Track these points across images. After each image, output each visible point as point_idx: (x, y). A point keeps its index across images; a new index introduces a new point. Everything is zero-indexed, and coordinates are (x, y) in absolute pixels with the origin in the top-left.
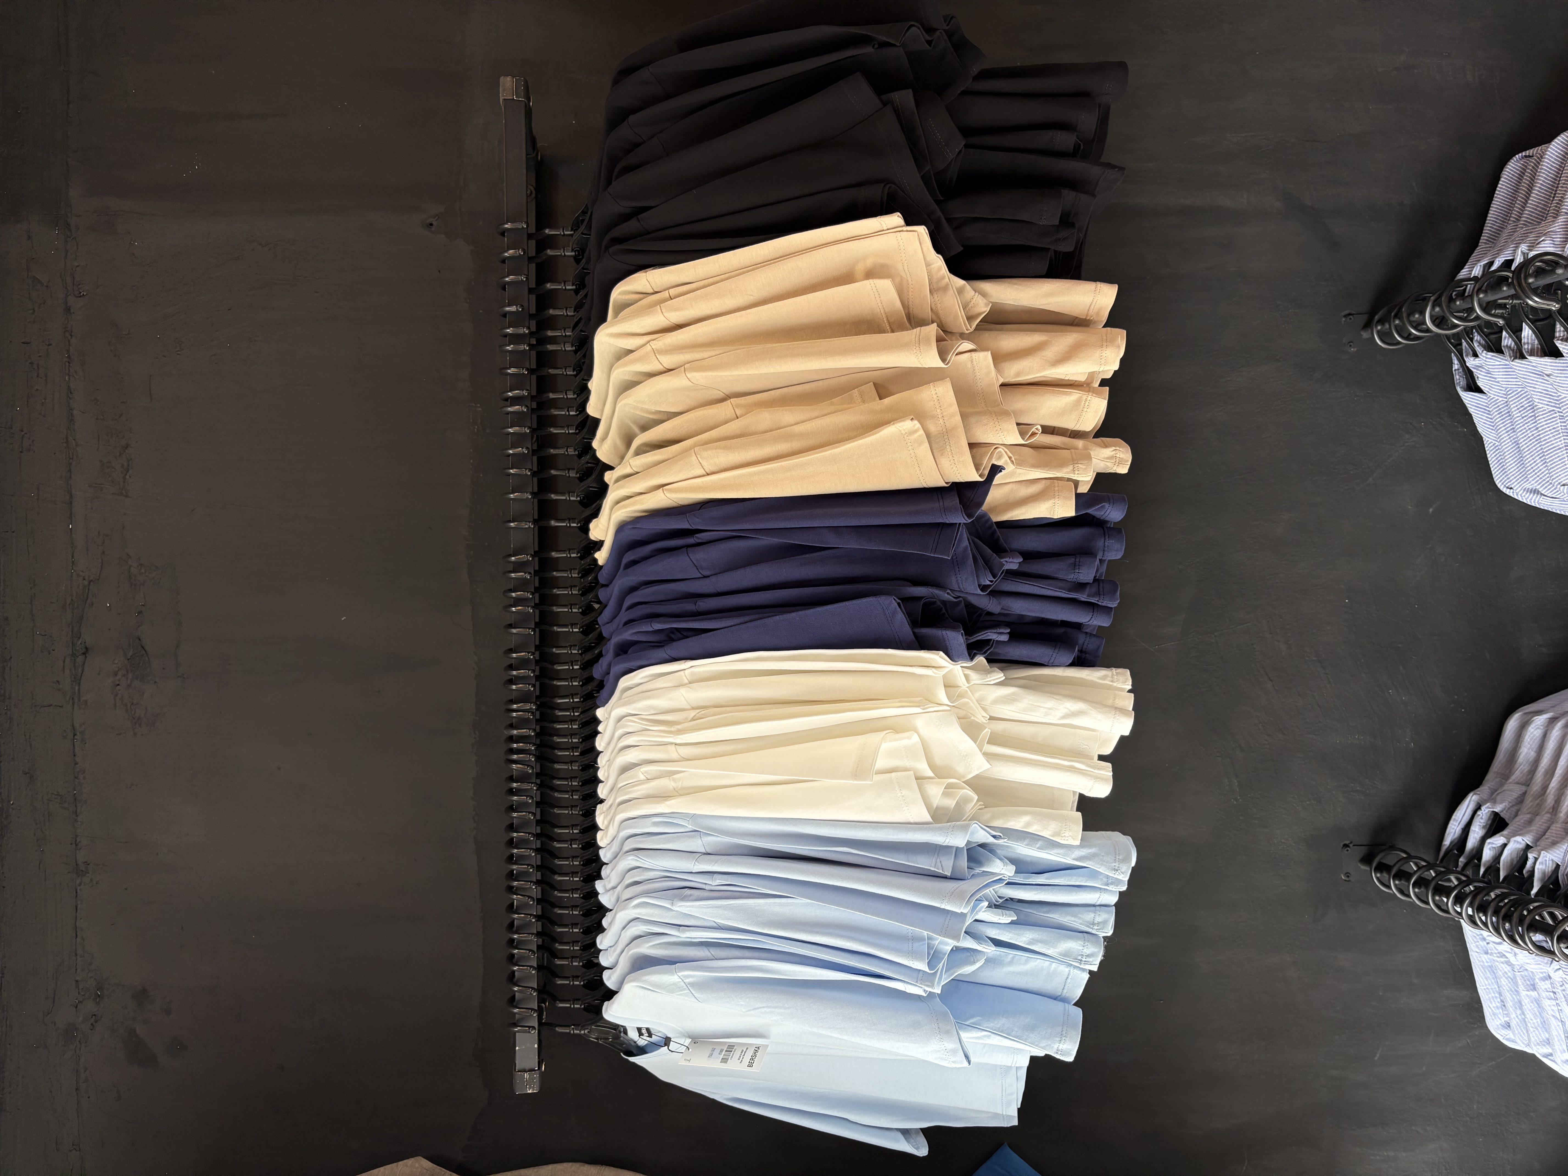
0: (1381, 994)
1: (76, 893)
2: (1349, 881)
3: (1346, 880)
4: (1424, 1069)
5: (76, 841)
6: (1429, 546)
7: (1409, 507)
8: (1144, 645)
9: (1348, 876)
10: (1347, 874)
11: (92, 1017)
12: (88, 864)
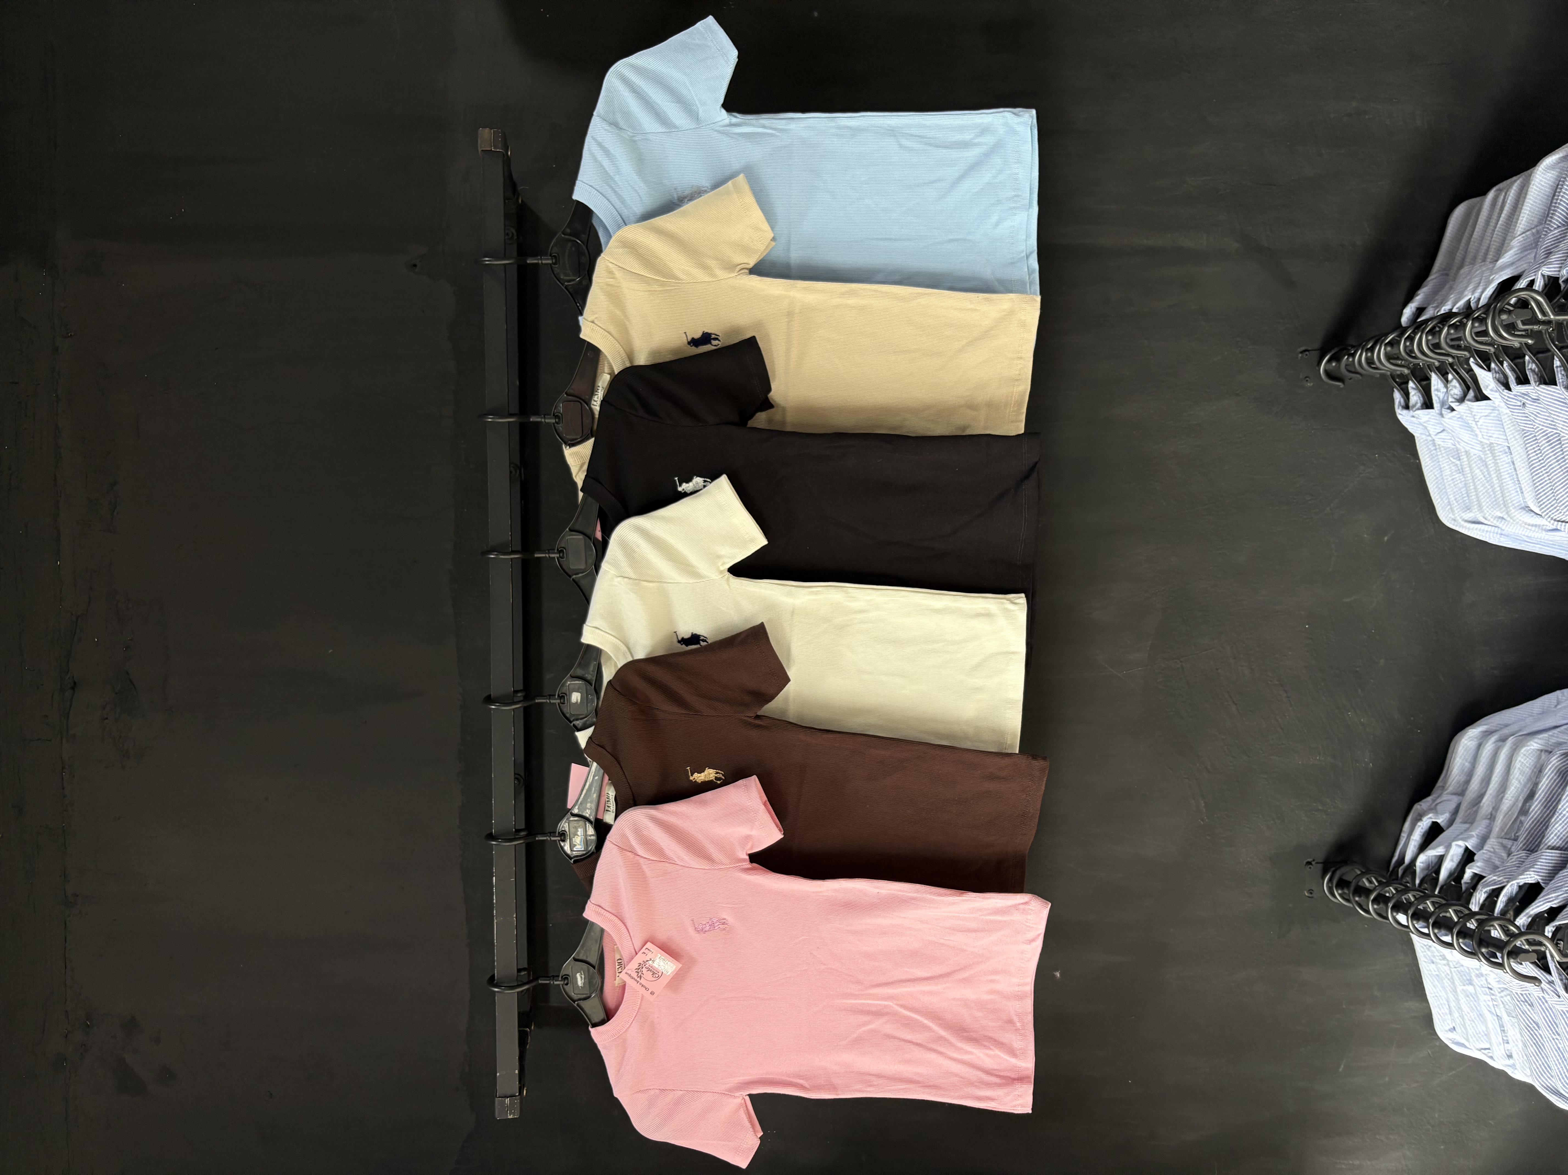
0: (1344, 1007)
1: (65, 924)
2: (1312, 897)
3: (1309, 897)
4: (1387, 1079)
5: (65, 873)
6: (1384, 573)
7: (1365, 536)
8: (1112, 670)
9: (1311, 893)
10: (1311, 891)
11: (81, 1047)
12: (77, 896)
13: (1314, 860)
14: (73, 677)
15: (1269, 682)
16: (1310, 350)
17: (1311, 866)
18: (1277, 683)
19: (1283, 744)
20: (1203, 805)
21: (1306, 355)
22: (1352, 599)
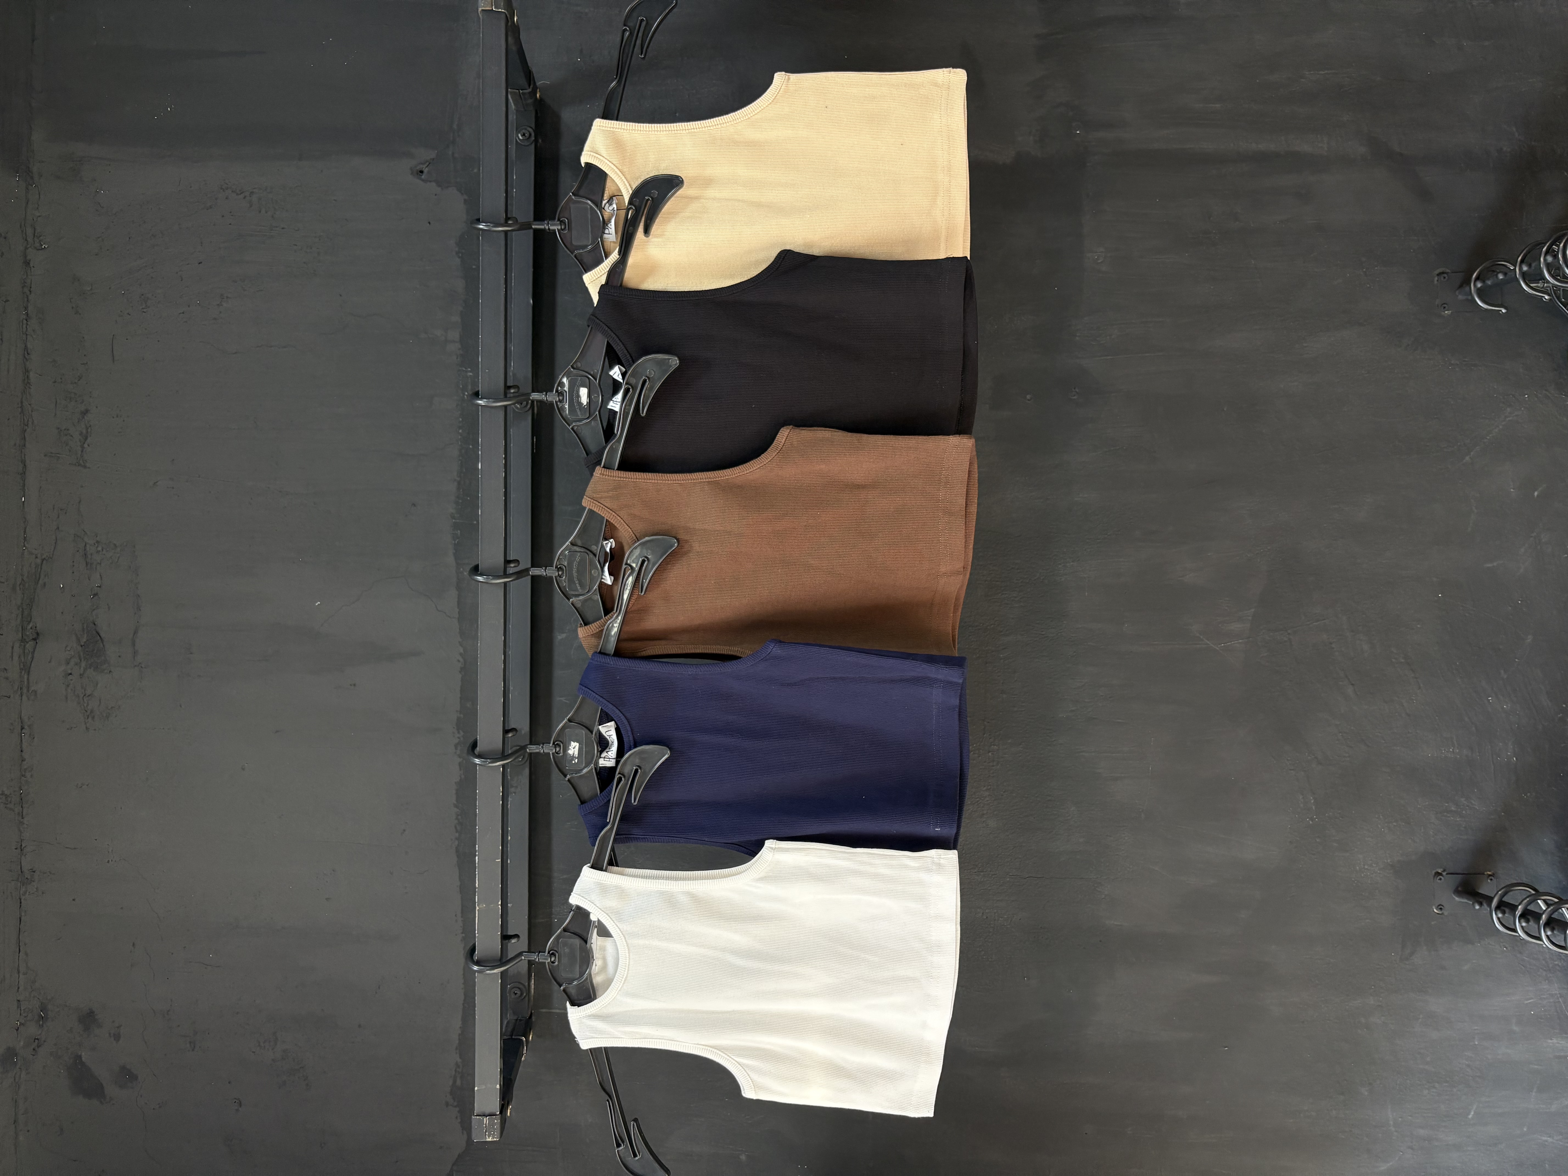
0: (1476, 1042)
1: (21, 903)
2: (1441, 914)
3: (1438, 914)
5: (21, 845)
6: (1533, 535)
7: (1512, 490)
8: (1208, 642)
9: (1441, 909)
10: (1440, 907)
11: (34, 1041)
12: (34, 872)
13: (1444, 871)
14: (36, 627)
15: (1394, 660)
16: (1448, 273)
17: (1441, 877)
18: (1403, 661)
19: (1409, 732)
20: (1312, 801)
21: (1444, 278)
22: (1495, 564)
